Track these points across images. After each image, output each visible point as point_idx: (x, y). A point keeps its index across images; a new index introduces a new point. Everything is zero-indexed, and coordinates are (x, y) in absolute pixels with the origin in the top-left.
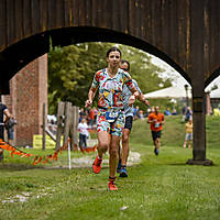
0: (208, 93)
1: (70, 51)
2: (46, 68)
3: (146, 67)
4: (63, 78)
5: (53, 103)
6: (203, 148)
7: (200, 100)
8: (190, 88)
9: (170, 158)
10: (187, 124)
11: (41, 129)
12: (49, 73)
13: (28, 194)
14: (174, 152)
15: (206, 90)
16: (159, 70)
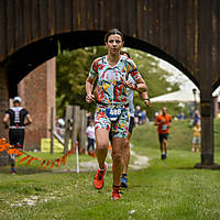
0: (216, 97)
1: (78, 55)
2: (54, 71)
3: (154, 71)
4: (71, 82)
5: (61, 106)
6: (210, 153)
7: (208, 104)
8: (198, 92)
9: (177, 162)
10: (195, 128)
11: (49, 133)
12: (57, 77)
13: (36, 198)
14: (182, 156)
15: (214, 94)
16: (167, 74)
